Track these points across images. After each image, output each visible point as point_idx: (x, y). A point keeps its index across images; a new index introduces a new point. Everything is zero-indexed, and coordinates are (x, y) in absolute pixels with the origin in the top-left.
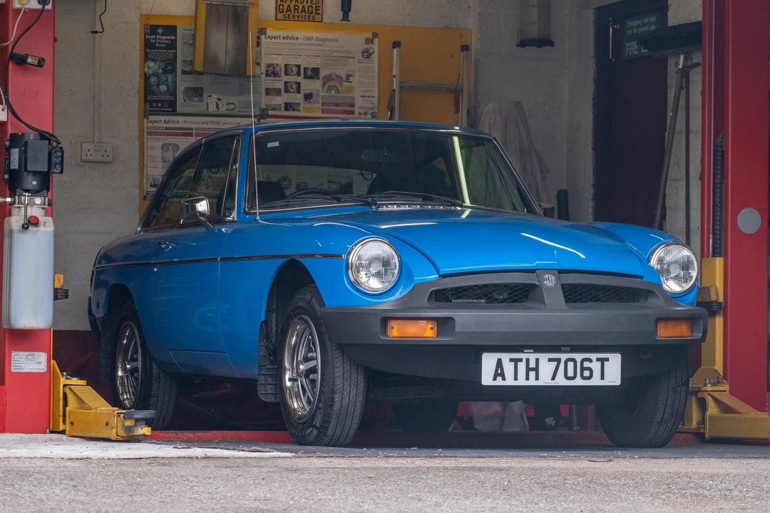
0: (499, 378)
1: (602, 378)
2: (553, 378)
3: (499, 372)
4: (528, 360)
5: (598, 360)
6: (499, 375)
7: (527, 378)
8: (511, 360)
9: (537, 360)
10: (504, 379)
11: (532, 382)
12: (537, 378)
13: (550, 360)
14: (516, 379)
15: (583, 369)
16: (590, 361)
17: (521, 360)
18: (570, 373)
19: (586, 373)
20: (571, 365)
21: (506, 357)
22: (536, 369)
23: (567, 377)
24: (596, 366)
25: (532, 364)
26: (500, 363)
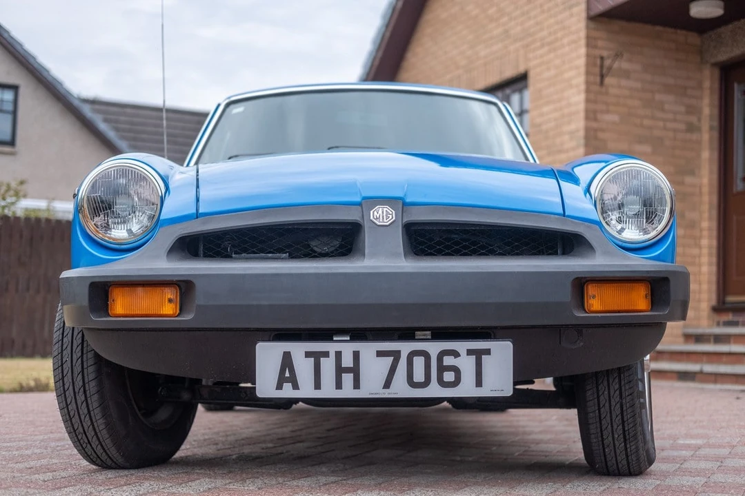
0: (287, 386)
1: (479, 383)
2: (387, 385)
3: (287, 374)
4: (339, 355)
5: (470, 352)
6: (287, 380)
7: (339, 386)
8: (308, 354)
9: (356, 355)
10: (296, 387)
11: (348, 392)
12: (357, 385)
13: (380, 354)
14: (318, 386)
15: (442, 369)
16: (456, 354)
17: (326, 354)
18: (419, 376)
19: (449, 376)
20: (419, 362)
21: (298, 350)
22: (355, 370)
23: (412, 383)
24: (466, 364)
25: (347, 361)
26: (287, 360)
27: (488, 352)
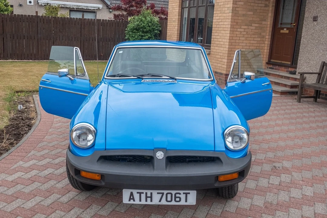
0: (132, 201)
1: (186, 201)
2: (160, 201)
3: (132, 198)
4: (146, 193)
5: (184, 193)
6: (132, 199)
7: (146, 201)
8: (138, 193)
9: (151, 193)
10: (134, 201)
11: (149, 202)
12: (151, 201)
13: (158, 193)
14: (140, 201)
15: (176, 197)
16: (180, 194)
17: (143, 193)
18: (169, 199)
19: (178, 199)
20: (169, 196)
21: (135, 192)
22: (151, 197)
23: (167, 201)
24: (183, 197)
25: (149, 195)
26: (132, 194)
27: (189, 193)
